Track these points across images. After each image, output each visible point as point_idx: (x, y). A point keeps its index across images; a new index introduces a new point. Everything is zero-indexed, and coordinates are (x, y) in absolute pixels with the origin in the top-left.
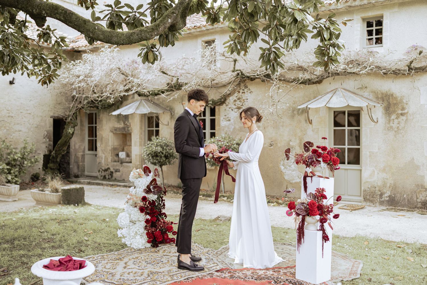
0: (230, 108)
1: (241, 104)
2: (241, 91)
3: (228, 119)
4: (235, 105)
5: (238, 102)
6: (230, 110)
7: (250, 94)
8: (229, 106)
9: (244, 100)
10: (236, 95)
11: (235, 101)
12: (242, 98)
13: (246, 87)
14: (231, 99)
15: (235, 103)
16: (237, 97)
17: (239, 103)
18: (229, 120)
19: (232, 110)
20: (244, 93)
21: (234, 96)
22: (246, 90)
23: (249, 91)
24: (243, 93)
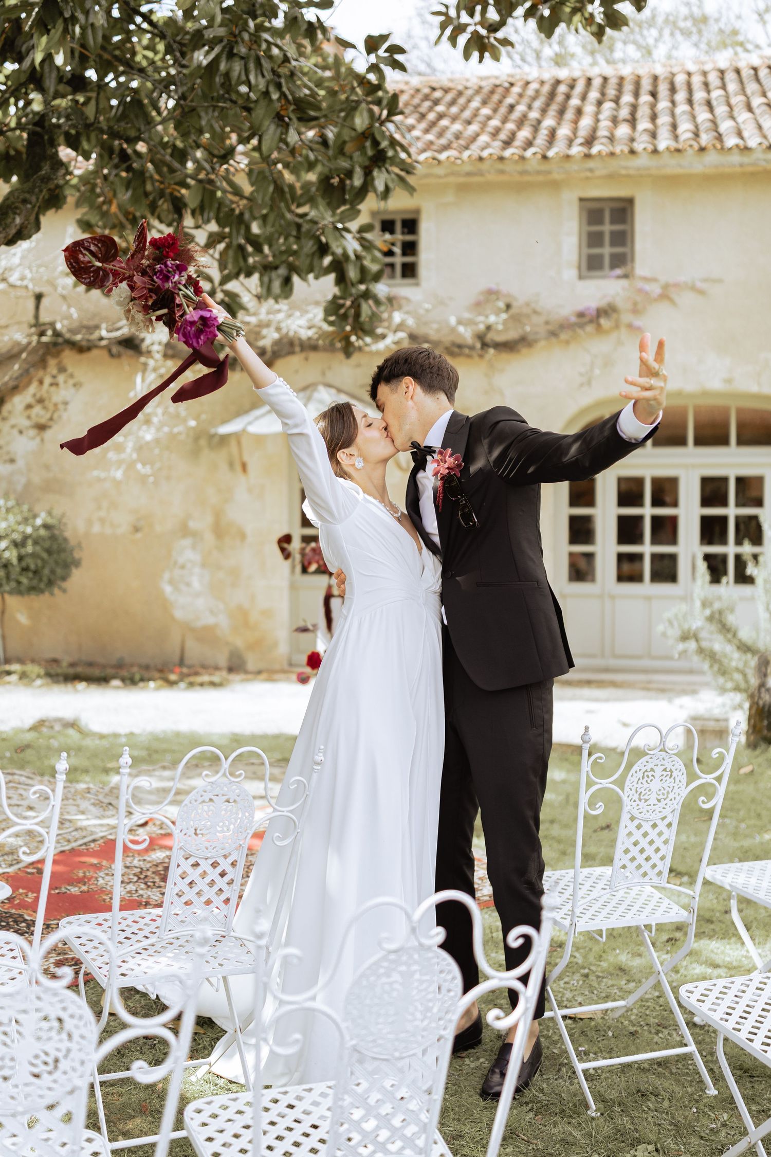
0: (13, 427)
1: (48, 416)
2: (48, 380)
3: (7, 457)
4: (29, 417)
5: (37, 410)
6: (15, 432)
7: (72, 390)
8: (13, 421)
9: (56, 405)
10: (32, 389)
11: (29, 407)
12: (50, 399)
13: (62, 369)
14: (18, 402)
15: (28, 412)
16: (34, 395)
17: (42, 412)
18: (12, 461)
19: (21, 432)
20: (57, 385)
21: (25, 392)
22: (61, 378)
23: (71, 382)
24: (52, 385)
